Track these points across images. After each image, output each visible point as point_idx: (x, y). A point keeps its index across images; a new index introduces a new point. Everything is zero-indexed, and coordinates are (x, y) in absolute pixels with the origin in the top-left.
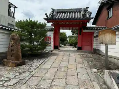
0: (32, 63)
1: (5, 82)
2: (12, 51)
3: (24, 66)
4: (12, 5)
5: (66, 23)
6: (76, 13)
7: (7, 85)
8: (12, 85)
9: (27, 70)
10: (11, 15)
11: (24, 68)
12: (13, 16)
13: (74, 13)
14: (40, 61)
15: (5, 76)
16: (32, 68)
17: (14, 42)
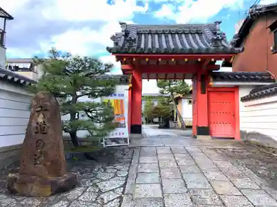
2: (37, 146)
3: (78, 191)
5: (168, 62)
14: (116, 175)
16: (105, 197)
17: (44, 117)
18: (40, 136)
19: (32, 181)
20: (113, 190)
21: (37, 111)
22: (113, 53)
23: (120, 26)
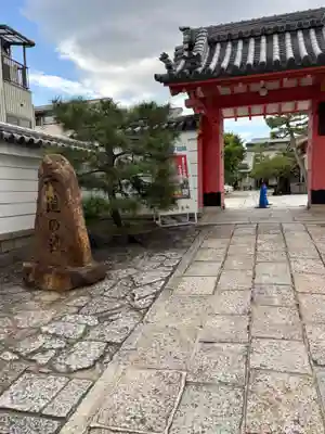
0: (131, 271)
1: (56, 355)
2: (51, 228)
3: (105, 285)
4: (14, 33)
5: (248, 88)
6: (300, 34)
7: (68, 366)
8: (87, 368)
9: (122, 302)
10: (13, 79)
11: (107, 294)
12: (20, 81)
13: (288, 36)
14: (162, 265)
15: (44, 329)
16: (137, 292)
17: (55, 190)
18: (53, 216)
19: (50, 272)
20: (150, 284)
21: (46, 183)
22: (166, 84)
23: (181, 33)
